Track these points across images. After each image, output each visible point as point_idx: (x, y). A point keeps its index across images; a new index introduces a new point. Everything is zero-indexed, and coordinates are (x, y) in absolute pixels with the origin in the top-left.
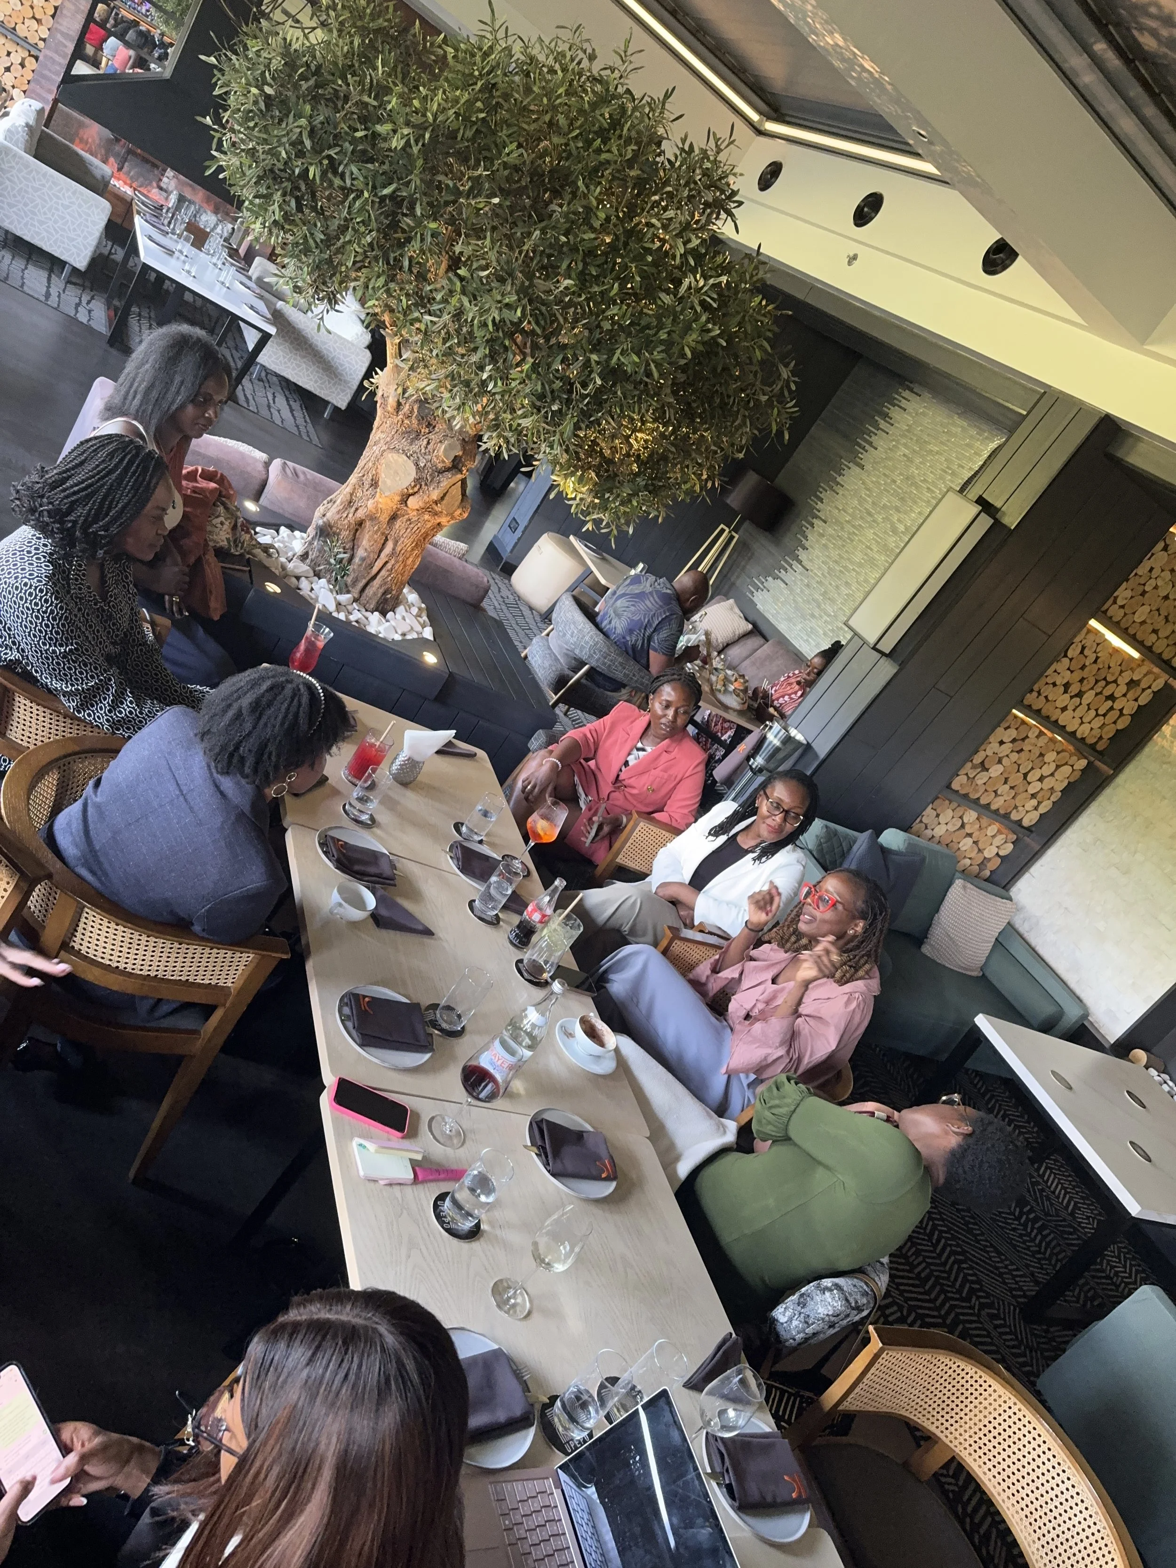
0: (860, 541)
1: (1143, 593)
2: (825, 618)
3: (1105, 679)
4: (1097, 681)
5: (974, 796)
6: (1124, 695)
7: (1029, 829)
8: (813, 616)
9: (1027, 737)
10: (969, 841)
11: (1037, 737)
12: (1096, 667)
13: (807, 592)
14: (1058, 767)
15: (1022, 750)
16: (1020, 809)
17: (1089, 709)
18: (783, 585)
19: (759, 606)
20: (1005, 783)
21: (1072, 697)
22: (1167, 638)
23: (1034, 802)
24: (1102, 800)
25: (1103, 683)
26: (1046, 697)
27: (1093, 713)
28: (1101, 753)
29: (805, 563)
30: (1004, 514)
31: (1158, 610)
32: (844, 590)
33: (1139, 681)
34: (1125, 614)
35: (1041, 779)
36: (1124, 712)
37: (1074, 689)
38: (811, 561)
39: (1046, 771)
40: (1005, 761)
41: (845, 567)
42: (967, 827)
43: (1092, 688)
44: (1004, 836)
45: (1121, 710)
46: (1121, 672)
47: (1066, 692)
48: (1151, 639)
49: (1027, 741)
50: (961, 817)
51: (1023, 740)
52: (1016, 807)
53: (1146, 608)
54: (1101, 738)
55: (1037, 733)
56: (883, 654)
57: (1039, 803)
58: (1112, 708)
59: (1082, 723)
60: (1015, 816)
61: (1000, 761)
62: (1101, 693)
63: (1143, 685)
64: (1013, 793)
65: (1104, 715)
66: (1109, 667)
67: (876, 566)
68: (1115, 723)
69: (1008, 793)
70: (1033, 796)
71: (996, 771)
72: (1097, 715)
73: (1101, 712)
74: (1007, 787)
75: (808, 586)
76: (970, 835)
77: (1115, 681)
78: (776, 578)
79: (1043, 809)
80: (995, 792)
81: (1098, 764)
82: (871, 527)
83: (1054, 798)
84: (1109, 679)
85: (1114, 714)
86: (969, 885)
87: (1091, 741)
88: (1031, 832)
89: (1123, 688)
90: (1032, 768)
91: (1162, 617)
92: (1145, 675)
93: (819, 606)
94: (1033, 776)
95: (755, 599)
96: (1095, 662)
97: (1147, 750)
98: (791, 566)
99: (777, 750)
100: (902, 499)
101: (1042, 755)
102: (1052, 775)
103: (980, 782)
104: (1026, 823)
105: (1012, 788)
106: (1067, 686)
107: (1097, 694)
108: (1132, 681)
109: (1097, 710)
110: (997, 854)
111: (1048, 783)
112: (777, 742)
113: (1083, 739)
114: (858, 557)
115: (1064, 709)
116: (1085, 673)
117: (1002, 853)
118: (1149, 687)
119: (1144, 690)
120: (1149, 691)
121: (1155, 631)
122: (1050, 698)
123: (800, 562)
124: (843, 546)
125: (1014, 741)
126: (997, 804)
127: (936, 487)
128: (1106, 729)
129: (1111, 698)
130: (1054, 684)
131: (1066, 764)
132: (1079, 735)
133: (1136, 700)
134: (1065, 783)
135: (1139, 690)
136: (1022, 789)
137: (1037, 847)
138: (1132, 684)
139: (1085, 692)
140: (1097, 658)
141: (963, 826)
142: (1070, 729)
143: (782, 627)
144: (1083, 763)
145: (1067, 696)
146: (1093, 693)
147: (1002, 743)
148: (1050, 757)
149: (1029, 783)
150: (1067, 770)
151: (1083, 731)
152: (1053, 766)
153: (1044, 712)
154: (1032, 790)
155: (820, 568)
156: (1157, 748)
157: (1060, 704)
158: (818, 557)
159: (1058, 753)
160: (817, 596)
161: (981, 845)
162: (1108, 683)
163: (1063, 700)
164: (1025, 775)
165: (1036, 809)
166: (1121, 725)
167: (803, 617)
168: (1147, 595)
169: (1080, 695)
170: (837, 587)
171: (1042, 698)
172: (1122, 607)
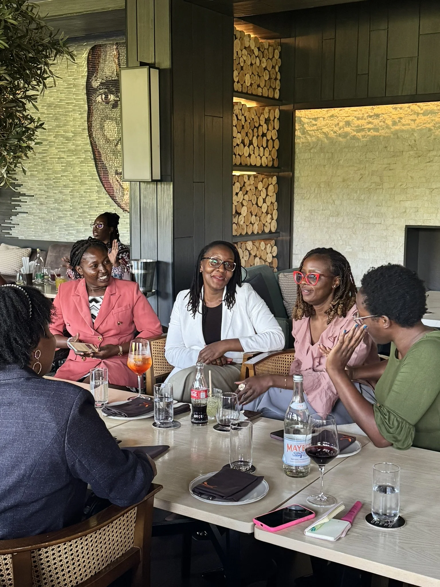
0: (51, 158)
1: (242, 67)
2: (69, 213)
3: (255, 127)
4: (253, 130)
5: (244, 233)
6: (268, 130)
7: (276, 232)
8: (60, 218)
9: (245, 183)
10: (257, 259)
11: (249, 179)
12: (247, 123)
13: (44, 207)
14: (267, 189)
15: (247, 191)
16: (266, 224)
17: (259, 148)
18: (25, 215)
19: (20, 237)
20: (252, 215)
21: (249, 147)
22: (265, 86)
23: (269, 216)
24: (297, 191)
25: (255, 130)
26: (239, 155)
27: (261, 149)
28: (278, 167)
29: (27, 194)
30: (159, 63)
31: (253, 73)
32: (67, 191)
33: (269, 117)
34: (242, 85)
35: (264, 202)
36: (274, 138)
37: (247, 142)
38: (31, 189)
39: (263, 195)
40: (245, 203)
41: (56, 178)
42: (251, 252)
43: (253, 136)
44: (269, 245)
45: (272, 139)
46: (259, 118)
47: (245, 146)
48: (259, 91)
49: (246, 185)
50: (246, 249)
51: (244, 186)
52: (264, 225)
53: (248, 76)
54: (273, 160)
55: (247, 178)
56: (157, 181)
57: (272, 214)
58: (268, 141)
59: (261, 157)
60: (267, 230)
61: (243, 205)
62: (258, 136)
63: (272, 118)
64: (258, 217)
65: (267, 146)
66: (253, 119)
67: (74, 164)
68: (273, 147)
69: (256, 220)
70: (267, 213)
71: (244, 211)
72: (264, 149)
73: (265, 146)
74: (254, 216)
75: (42, 204)
76: (255, 256)
77: (260, 125)
78: (16, 214)
79: (275, 217)
80: (251, 223)
81: (281, 174)
82: (51, 146)
83: (276, 208)
84: (257, 125)
85: (270, 142)
86: (286, 274)
87: (270, 164)
88: (279, 233)
89: (265, 126)
90: (257, 198)
91: (256, 76)
92: (269, 112)
93: (59, 210)
94: (260, 203)
95: (14, 235)
96: (246, 121)
97: (297, 150)
98: (20, 201)
99: (145, 276)
100: (56, 119)
101: (256, 188)
102: (267, 195)
103: (242, 223)
104: (273, 230)
105: (256, 216)
106: (243, 142)
107: (257, 137)
108: (266, 120)
109: (262, 146)
110: (273, 257)
111: (269, 200)
112: (141, 272)
113: (267, 166)
114: (59, 167)
115: (250, 155)
116: (246, 130)
117: (275, 254)
118: (275, 118)
119: (274, 121)
120: (276, 119)
121: (259, 86)
122: (241, 154)
123: (24, 195)
124: (44, 168)
125: (241, 189)
126: (256, 229)
127: (71, 99)
128: (272, 153)
129: (264, 135)
130: (238, 145)
131: (269, 185)
132: (264, 165)
133: (274, 129)
134: (275, 196)
135: (272, 122)
136: (260, 213)
137: (288, 238)
138: (267, 121)
139: (252, 140)
140: (245, 117)
141: (250, 254)
142: (258, 165)
143: (47, 238)
144: (275, 178)
145: (246, 147)
146: (255, 138)
147: (237, 194)
148: (260, 186)
149: (261, 207)
150: (271, 188)
151: (265, 161)
152: (264, 190)
153: (243, 164)
154: (264, 210)
155: (40, 190)
156: (301, 146)
157: (246, 154)
158: (33, 184)
159: (262, 181)
160: (53, 206)
161: (264, 258)
162: (258, 128)
163: (246, 151)
164: (257, 204)
165: (272, 219)
166: (277, 147)
167: (54, 222)
168: (244, 68)
169: (251, 143)
170: (61, 192)
171: (237, 156)
172: (238, 82)
